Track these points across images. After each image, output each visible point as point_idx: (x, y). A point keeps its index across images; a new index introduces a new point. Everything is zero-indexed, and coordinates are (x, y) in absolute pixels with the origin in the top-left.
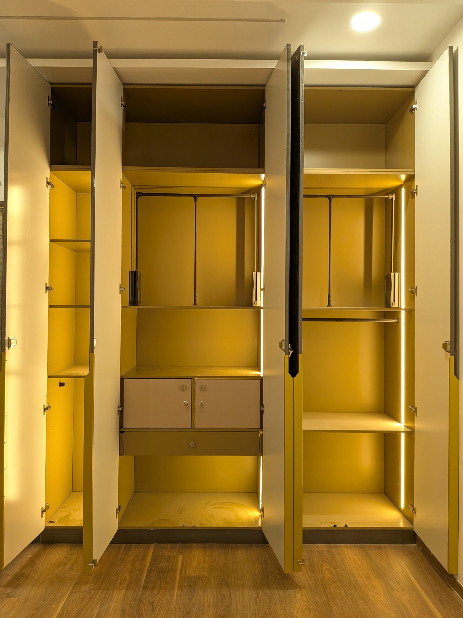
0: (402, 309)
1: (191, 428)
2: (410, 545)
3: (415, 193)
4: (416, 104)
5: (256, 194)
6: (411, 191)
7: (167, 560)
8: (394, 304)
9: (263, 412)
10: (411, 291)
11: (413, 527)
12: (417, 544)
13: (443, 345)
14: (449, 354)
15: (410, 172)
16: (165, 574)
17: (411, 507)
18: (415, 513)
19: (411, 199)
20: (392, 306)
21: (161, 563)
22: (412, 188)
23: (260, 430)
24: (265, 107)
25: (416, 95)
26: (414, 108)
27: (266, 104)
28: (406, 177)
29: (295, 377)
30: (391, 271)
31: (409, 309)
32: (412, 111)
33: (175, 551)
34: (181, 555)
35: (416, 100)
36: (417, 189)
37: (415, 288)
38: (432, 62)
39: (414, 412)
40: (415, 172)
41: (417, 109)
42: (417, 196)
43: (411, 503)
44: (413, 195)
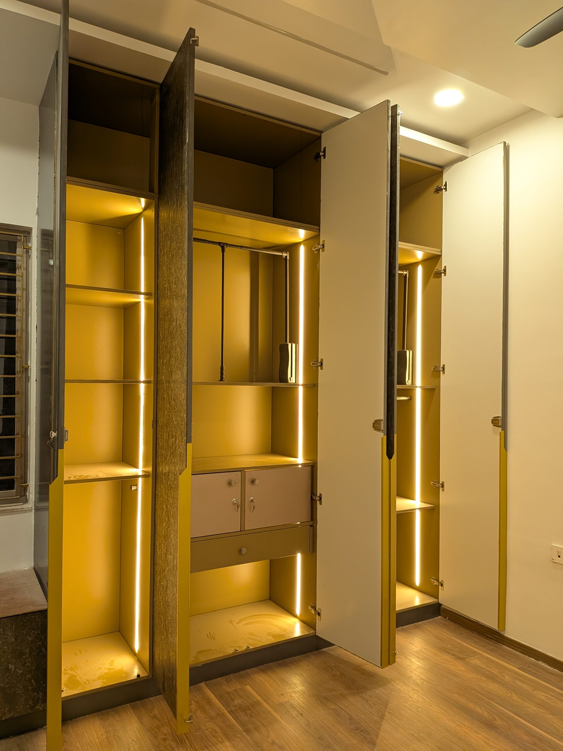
0: (417, 387)
1: (241, 531)
2: (437, 618)
3: (441, 273)
4: (446, 185)
5: (288, 253)
6: (433, 270)
7: (238, 695)
8: (408, 382)
9: (318, 502)
10: (434, 369)
11: (437, 600)
12: (442, 616)
13: (492, 420)
14: (501, 429)
15: (434, 251)
16: (252, 709)
17: (434, 581)
18: (442, 585)
19: (433, 278)
20: (407, 384)
21: (233, 700)
22: (435, 268)
23: (311, 523)
24: (322, 157)
25: (446, 177)
26: (443, 189)
27: (323, 154)
28: (424, 255)
29: (391, 459)
30: (403, 348)
31: (429, 387)
32: (437, 191)
33: (235, 684)
34: (245, 685)
35: (446, 182)
36: (446, 269)
37: (442, 366)
38: (468, 148)
39: (439, 487)
40: (441, 252)
41: (446, 191)
42: (445, 277)
43: (434, 578)
44: (438, 275)
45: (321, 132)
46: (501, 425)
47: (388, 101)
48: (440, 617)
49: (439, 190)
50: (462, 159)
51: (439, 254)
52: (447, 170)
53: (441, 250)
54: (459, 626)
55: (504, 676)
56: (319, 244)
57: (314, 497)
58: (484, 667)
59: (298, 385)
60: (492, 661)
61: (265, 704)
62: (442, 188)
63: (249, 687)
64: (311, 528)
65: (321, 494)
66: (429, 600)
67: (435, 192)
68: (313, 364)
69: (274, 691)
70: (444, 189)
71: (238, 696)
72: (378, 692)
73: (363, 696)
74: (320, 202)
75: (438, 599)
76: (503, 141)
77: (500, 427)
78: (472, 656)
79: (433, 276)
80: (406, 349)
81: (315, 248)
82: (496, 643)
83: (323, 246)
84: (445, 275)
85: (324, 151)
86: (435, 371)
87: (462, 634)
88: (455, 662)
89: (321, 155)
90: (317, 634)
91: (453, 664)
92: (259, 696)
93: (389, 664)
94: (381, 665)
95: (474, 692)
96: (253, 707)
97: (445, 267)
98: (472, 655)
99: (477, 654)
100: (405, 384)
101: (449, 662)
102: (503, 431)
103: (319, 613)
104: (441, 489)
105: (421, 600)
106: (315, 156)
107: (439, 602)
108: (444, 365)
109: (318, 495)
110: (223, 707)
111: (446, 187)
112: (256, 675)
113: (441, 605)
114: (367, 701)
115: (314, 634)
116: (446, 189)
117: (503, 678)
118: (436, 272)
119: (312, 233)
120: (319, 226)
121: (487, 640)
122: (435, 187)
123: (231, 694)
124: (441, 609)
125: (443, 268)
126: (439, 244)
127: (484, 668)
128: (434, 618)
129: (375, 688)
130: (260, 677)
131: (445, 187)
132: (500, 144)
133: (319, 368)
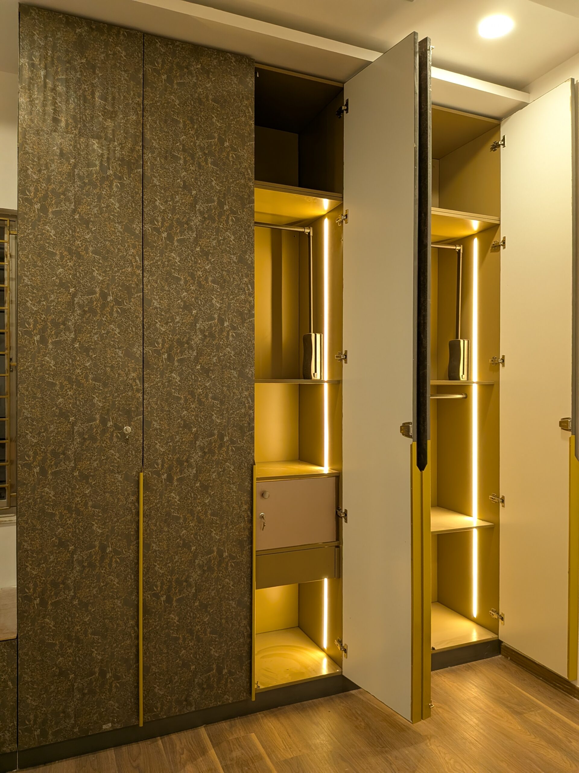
0: (474, 383)
2: (496, 657)
3: (500, 246)
4: (504, 140)
5: (311, 228)
6: (491, 243)
7: (239, 745)
8: (463, 377)
9: (343, 519)
10: (492, 361)
11: (497, 636)
12: (503, 655)
13: (560, 422)
14: (570, 433)
15: (491, 219)
16: (251, 765)
17: (494, 613)
18: (502, 619)
19: (491, 252)
20: (461, 379)
21: (232, 751)
22: (493, 239)
23: (336, 544)
24: (345, 112)
25: (505, 130)
26: (500, 145)
27: (346, 107)
28: (480, 226)
29: (423, 470)
30: (457, 337)
31: (487, 382)
32: (494, 148)
33: (239, 730)
34: (250, 733)
35: (504, 136)
36: (505, 241)
37: (501, 357)
38: (529, 93)
39: (499, 502)
40: (500, 221)
41: (505, 146)
42: (504, 250)
43: (493, 609)
44: (497, 248)
45: (343, 83)
46: (570, 428)
47: (415, 34)
48: (500, 656)
49: (496, 147)
50: (522, 106)
51: (497, 222)
52: (505, 122)
53: (500, 218)
54: (521, 669)
55: (570, 742)
56: (342, 215)
57: (339, 512)
58: (547, 727)
59: (324, 382)
60: (558, 720)
61: (267, 759)
62: (500, 143)
63: (255, 735)
64: (336, 549)
65: (346, 511)
66: (488, 636)
67: (492, 149)
68: (337, 357)
69: (281, 742)
70: (502, 145)
71: (238, 747)
72: (407, 752)
73: (387, 757)
74: (343, 164)
75: (498, 634)
76: (571, 77)
77: (570, 431)
78: (533, 711)
79: (491, 249)
80: (461, 339)
81: (338, 219)
82: (566, 695)
83: (346, 216)
84: (504, 248)
85: (347, 105)
86: (493, 364)
87: (524, 680)
88: (510, 717)
89: (343, 109)
90: (343, 674)
91: (507, 721)
92: (264, 748)
93: (422, 718)
94: (412, 719)
95: (528, 761)
96: (252, 762)
97: (504, 238)
98: (533, 709)
99: (539, 707)
100: (459, 379)
101: (502, 717)
102: (574, 436)
103: (345, 650)
104: (501, 504)
105: (479, 635)
106: (337, 112)
107: (500, 638)
108: (503, 356)
109: (343, 511)
110: (217, 760)
111: (504, 142)
112: (265, 721)
113: (501, 642)
114: (391, 764)
115: (341, 674)
116: (504, 145)
117: (569, 744)
118: (494, 245)
119: (336, 203)
120: (342, 193)
121: (554, 690)
122: (491, 143)
123: (231, 744)
124: (502, 647)
125: (502, 239)
126: (497, 212)
127: (545, 729)
128: (493, 658)
129: (404, 746)
130: (270, 722)
131: (502, 143)
132: (566, 82)
133: (343, 361)
